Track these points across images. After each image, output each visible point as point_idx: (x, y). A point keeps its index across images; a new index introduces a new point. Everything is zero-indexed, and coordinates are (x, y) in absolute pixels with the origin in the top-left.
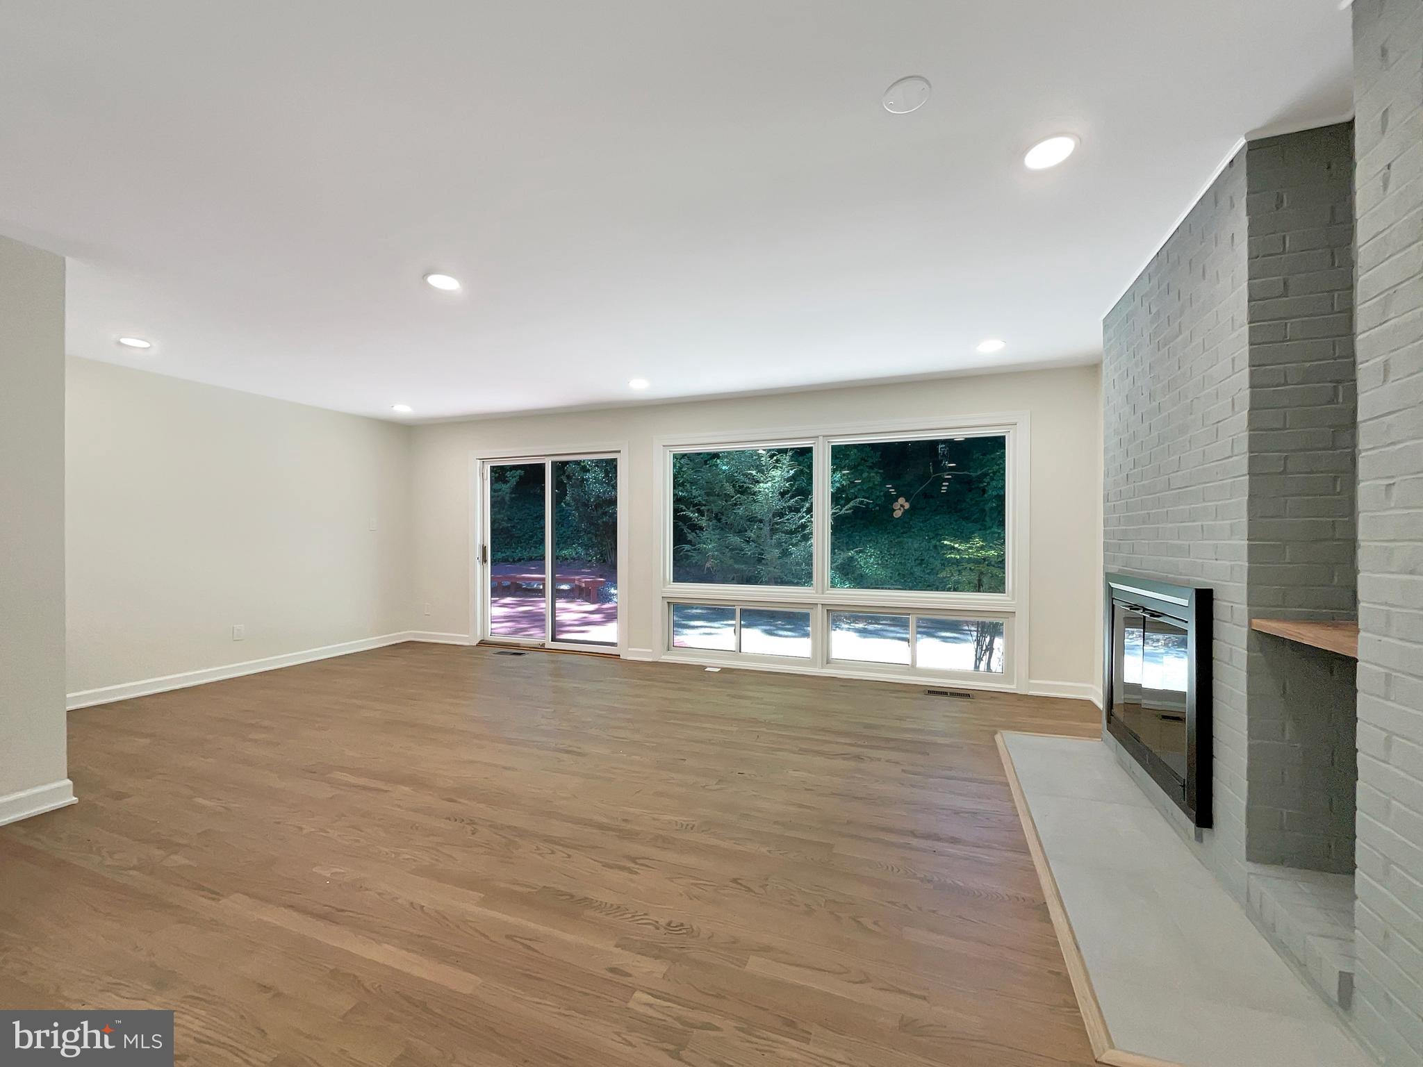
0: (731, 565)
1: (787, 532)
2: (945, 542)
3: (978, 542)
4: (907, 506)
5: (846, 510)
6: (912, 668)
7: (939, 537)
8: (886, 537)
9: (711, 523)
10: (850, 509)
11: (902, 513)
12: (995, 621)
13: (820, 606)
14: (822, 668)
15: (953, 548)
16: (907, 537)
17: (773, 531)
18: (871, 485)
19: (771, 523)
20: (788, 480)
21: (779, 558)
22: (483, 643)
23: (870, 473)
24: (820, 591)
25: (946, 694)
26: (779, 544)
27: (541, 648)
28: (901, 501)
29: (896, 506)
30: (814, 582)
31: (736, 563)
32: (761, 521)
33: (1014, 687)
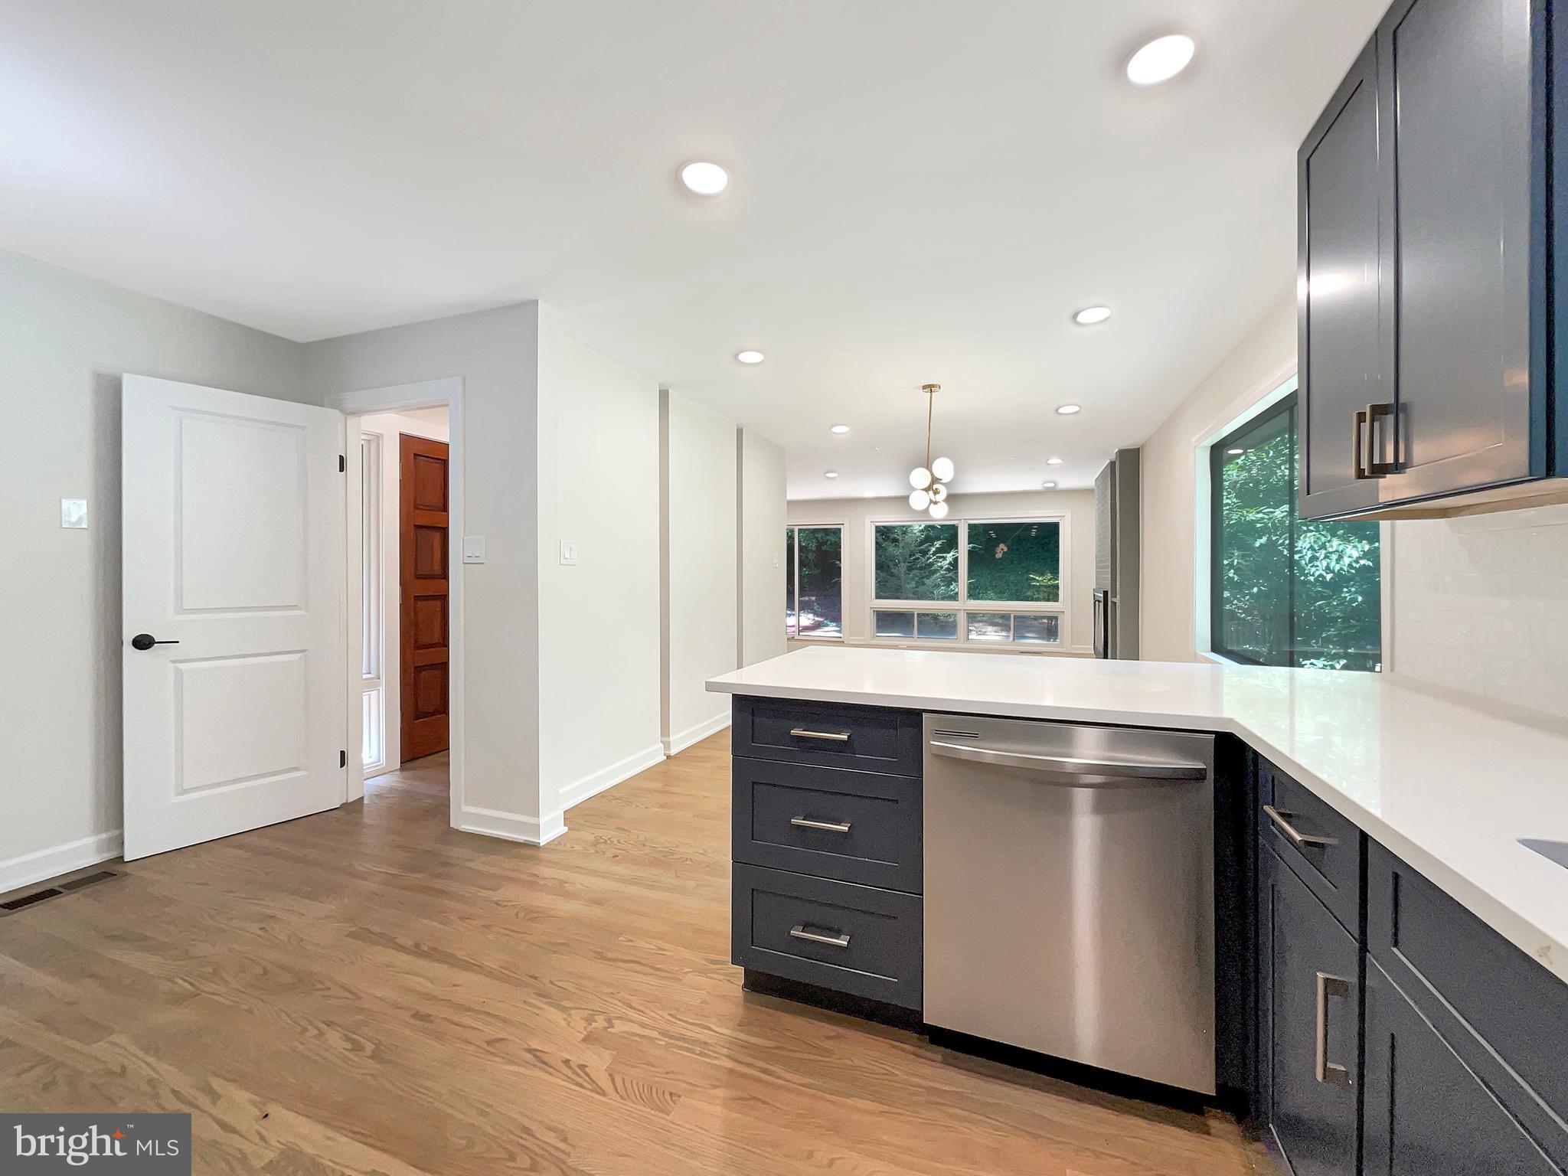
2: (1031, 576)
3: (1049, 576)
4: (1006, 549)
7: (1028, 572)
12: (1054, 615)
13: (961, 611)
15: (1035, 579)
16: (1006, 573)
17: (910, 569)
24: (962, 603)
28: (1002, 546)
29: (998, 550)
30: (960, 599)
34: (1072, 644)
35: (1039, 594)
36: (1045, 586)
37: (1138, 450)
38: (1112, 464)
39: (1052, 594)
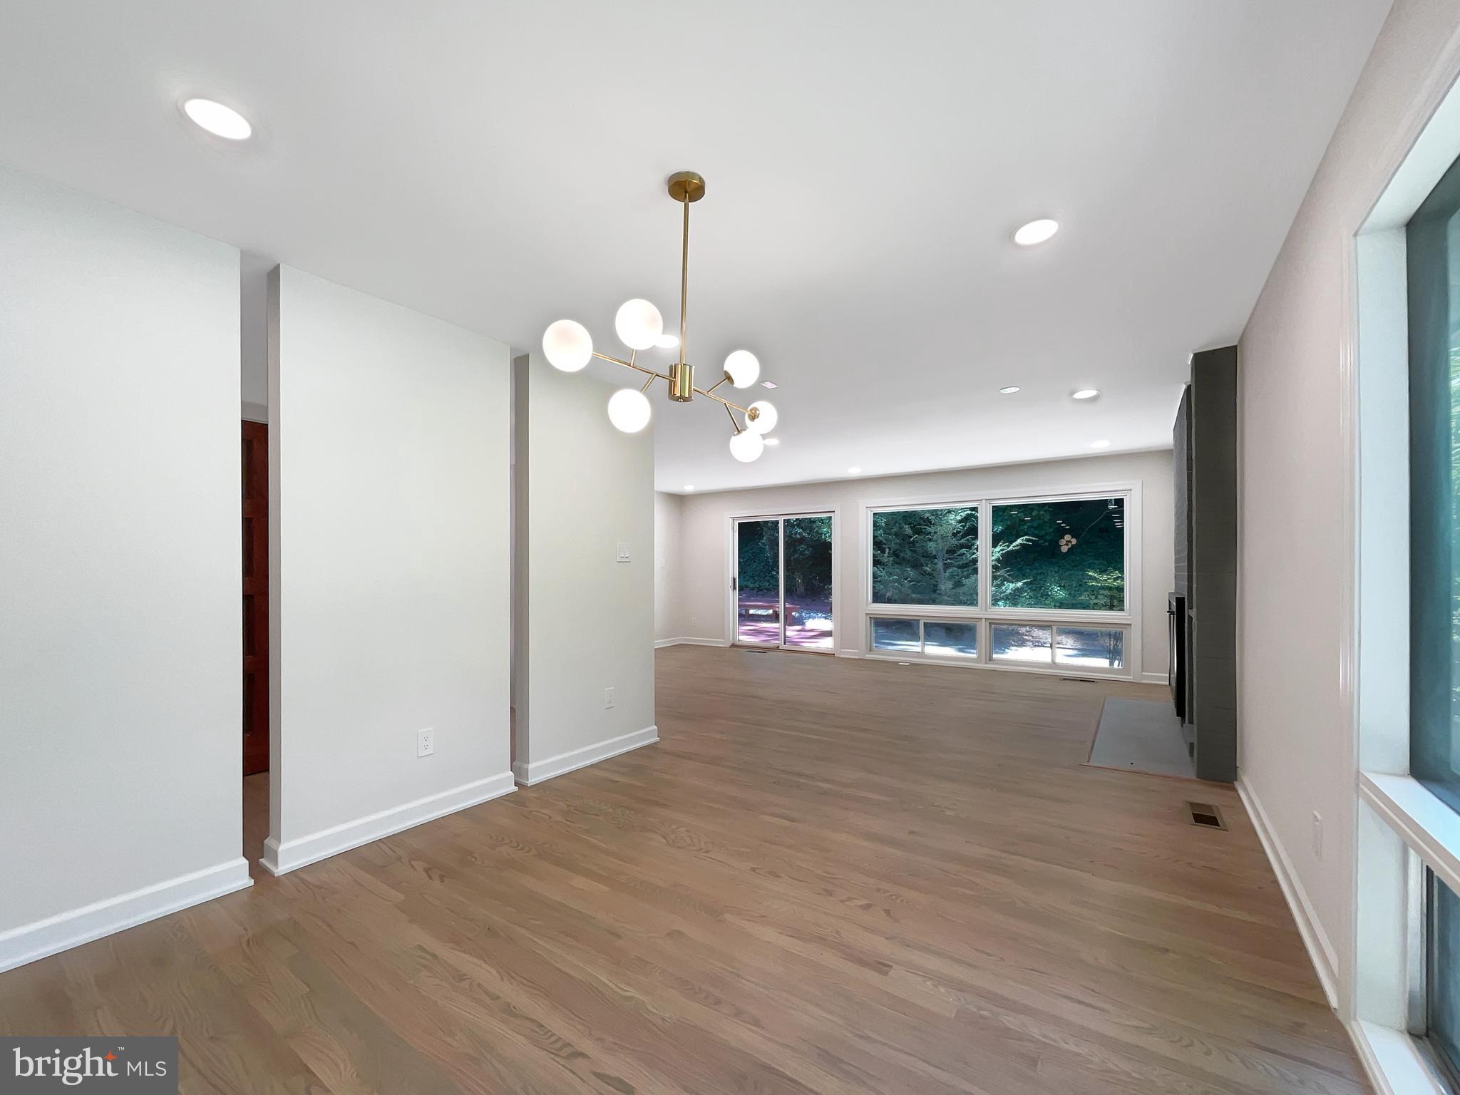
0: (908, 595)
1: (959, 567)
2: (1090, 573)
4: (1073, 542)
5: (1014, 547)
6: (1054, 664)
7: (1087, 569)
8: (1056, 570)
9: (891, 559)
10: (1018, 545)
11: (1069, 549)
12: (1118, 630)
13: (984, 620)
14: (986, 663)
15: (1094, 578)
18: (1041, 522)
19: (945, 559)
20: (960, 522)
21: (953, 588)
22: (733, 646)
23: (1039, 512)
24: (984, 609)
25: (1077, 680)
26: (952, 576)
27: (777, 648)
30: (979, 604)
31: (913, 592)
32: (935, 557)
33: (1131, 677)
34: (1142, 672)
35: (1096, 598)
36: (1110, 589)
37: (1235, 347)
38: (1188, 389)
39: (1115, 599)
